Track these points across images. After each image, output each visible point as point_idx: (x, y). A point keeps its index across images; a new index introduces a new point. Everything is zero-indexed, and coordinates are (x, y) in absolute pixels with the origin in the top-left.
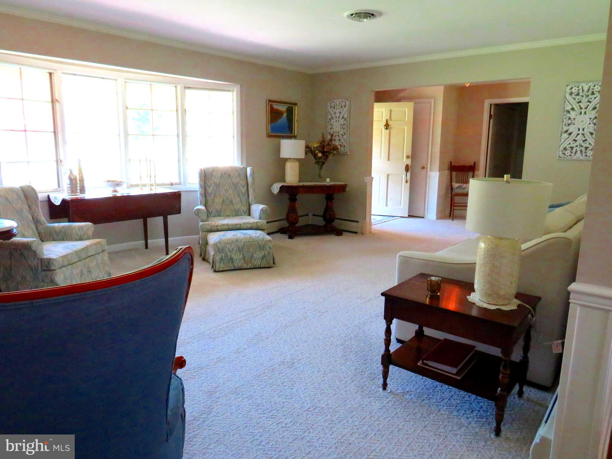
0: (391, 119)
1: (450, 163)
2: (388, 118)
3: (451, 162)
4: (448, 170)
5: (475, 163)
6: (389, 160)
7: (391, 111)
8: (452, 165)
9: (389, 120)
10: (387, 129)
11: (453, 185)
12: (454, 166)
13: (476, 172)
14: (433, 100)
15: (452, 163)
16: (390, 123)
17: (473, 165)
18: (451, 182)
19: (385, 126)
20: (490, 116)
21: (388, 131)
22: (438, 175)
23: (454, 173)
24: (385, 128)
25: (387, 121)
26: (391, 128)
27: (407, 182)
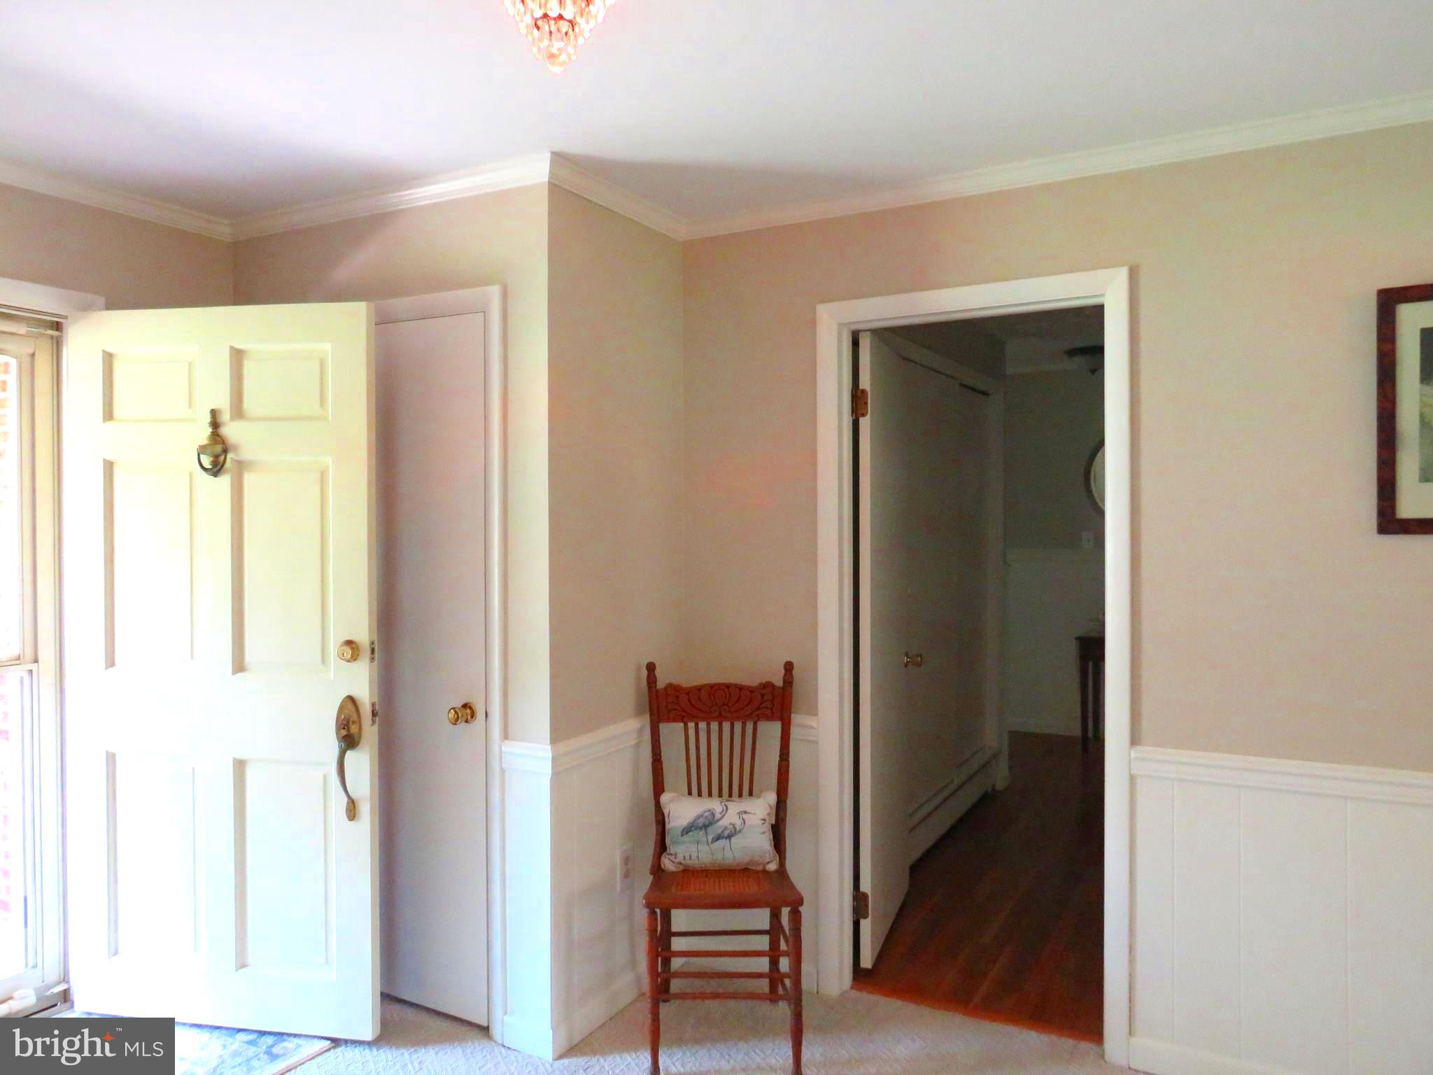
0: (238, 411)
1: (645, 673)
2: (222, 401)
3: (651, 667)
4: (638, 713)
5: (789, 667)
6: (239, 666)
7: (238, 356)
8: (661, 684)
9: (225, 417)
10: (216, 469)
11: (666, 812)
12: (673, 689)
13: (797, 719)
14: (494, 291)
15: (658, 672)
16: (231, 431)
17: (779, 682)
18: (658, 788)
19: (202, 450)
20: (858, 399)
21: (224, 481)
22: (546, 768)
23: (672, 732)
24: (207, 462)
25: (215, 425)
26: (241, 466)
27: (352, 810)
